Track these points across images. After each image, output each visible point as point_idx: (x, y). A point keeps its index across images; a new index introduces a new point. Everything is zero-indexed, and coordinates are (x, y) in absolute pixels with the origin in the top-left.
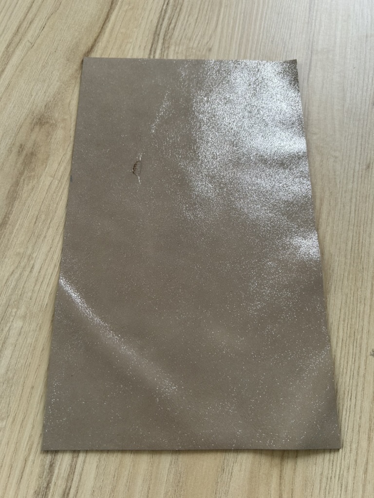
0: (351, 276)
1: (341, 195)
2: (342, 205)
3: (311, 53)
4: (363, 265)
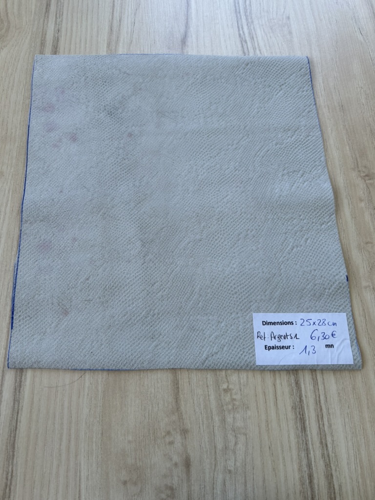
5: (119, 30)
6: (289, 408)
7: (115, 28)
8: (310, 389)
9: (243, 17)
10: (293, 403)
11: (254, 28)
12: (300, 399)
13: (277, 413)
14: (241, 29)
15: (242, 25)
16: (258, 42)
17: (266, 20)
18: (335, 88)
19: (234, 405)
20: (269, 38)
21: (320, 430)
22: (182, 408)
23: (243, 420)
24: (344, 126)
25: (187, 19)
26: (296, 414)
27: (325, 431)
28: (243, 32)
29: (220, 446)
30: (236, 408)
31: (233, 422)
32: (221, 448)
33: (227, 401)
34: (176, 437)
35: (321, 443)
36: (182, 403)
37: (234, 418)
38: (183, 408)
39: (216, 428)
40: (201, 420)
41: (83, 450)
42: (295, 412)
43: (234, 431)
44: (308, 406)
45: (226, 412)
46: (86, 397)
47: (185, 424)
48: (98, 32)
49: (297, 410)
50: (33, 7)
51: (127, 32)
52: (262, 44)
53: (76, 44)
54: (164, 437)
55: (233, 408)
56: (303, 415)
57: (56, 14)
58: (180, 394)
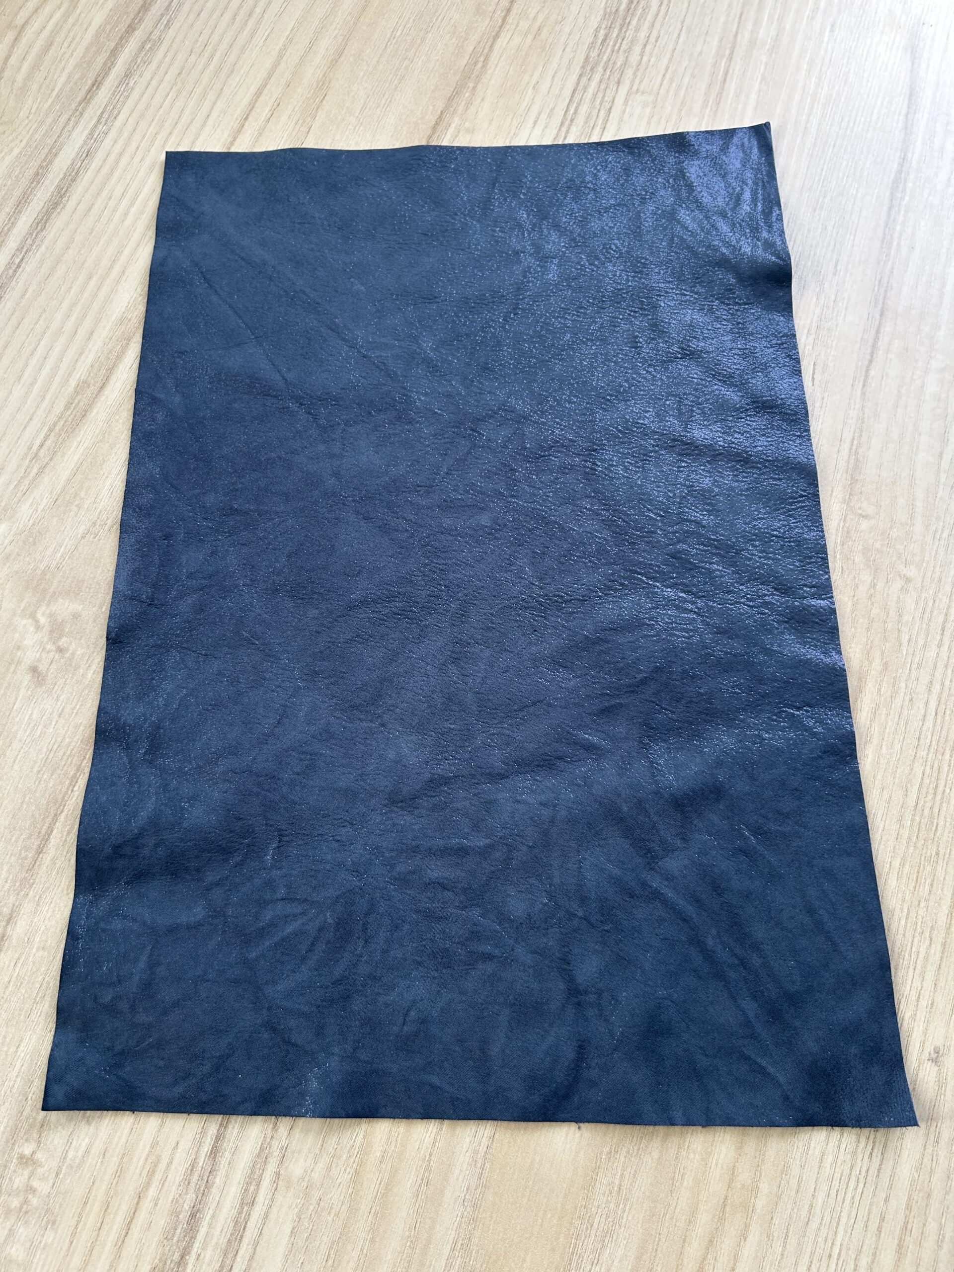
0: (907, 868)
1: (907, 672)
2: (907, 698)
3: (882, 314)
4: (938, 846)
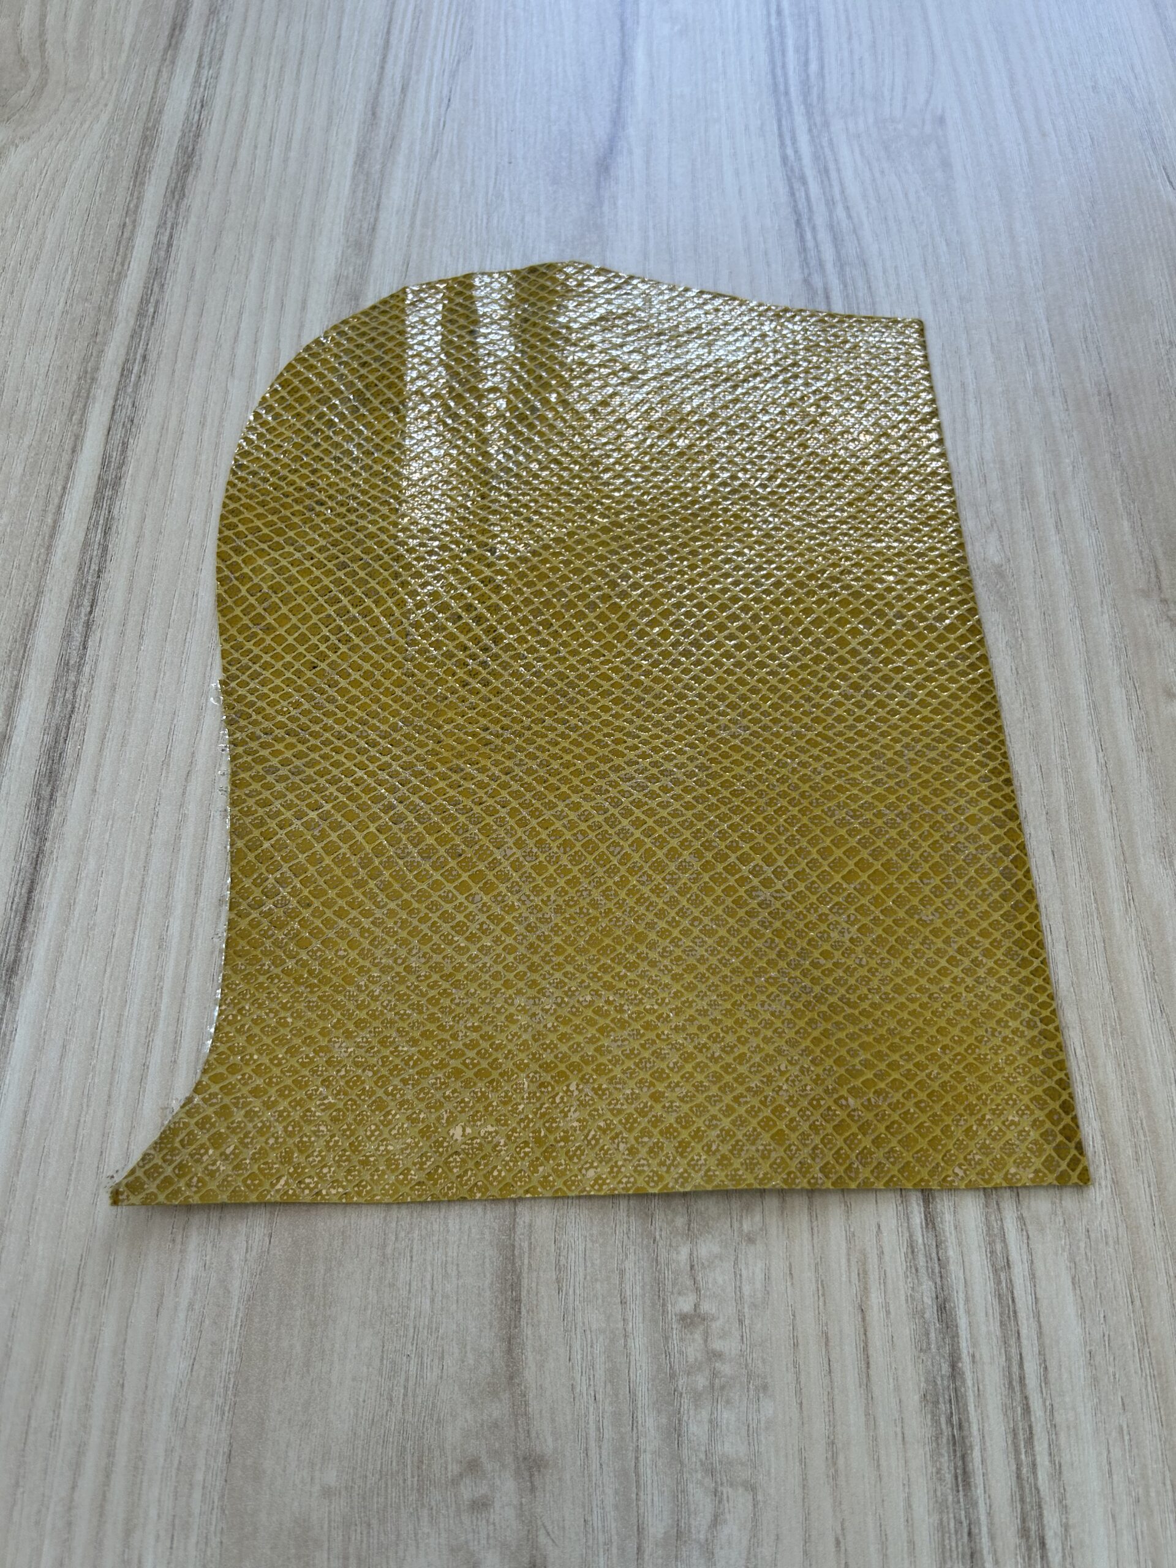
5: (399, 117)
6: (913, 1399)
7: (386, 111)
8: (989, 1333)
9: (798, 110)
10: (927, 1381)
11: (831, 140)
12: (953, 1366)
13: (867, 1414)
14: (788, 142)
15: (793, 132)
16: (841, 184)
17: (871, 120)
18: (1086, 339)
19: (715, 1374)
20: (878, 175)
21: (1021, 1488)
22: (526, 1373)
23: (744, 1432)
24: (1116, 456)
25: (619, 100)
26: (936, 1422)
27: (1037, 1490)
28: (796, 152)
29: (657, 1527)
30: (722, 1388)
31: (710, 1437)
32: (660, 1536)
33: (691, 1360)
34: (498, 1482)
35: (1024, 1532)
36: (530, 1357)
37: (713, 1424)
38: (530, 1374)
39: (646, 1458)
40: (592, 1426)
41: (153, 1513)
42: (933, 1415)
43: (711, 1472)
44: (979, 1394)
45: (685, 1401)
46: (182, 1315)
47: (533, 1435)
48: (330, 118)
49: (942, 1406)
50: (129, 31)
51: (424, 126)
52: (854, 190)
53: (256, 147)
54: (455, 1482)
55: (712, 1385)
56: (961, 1427)
57: (201, 56)
58: (523, 1322)
